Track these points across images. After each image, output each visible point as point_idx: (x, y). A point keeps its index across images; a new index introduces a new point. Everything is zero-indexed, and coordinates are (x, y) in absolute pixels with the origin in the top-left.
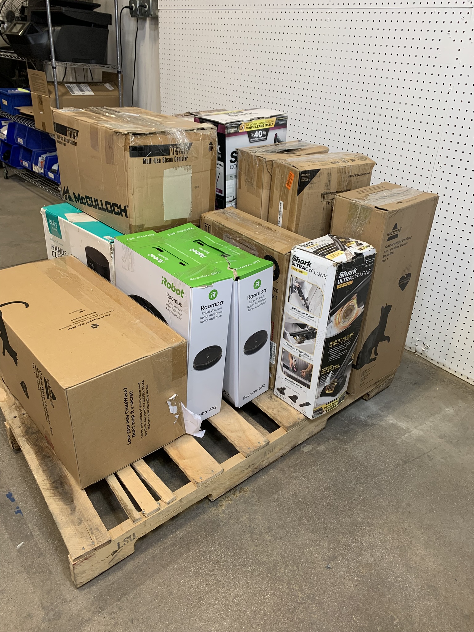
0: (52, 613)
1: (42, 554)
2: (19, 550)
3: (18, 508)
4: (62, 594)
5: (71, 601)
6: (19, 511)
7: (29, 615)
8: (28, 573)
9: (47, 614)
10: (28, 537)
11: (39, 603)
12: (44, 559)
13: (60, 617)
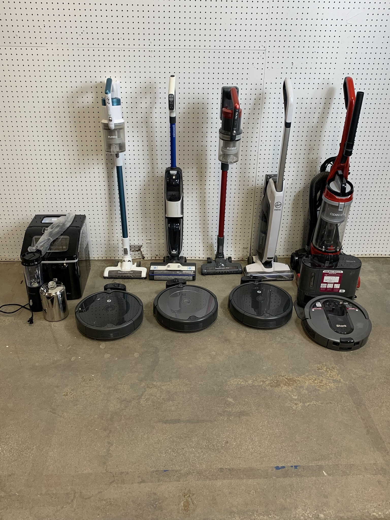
0: (380, 472)
1: (337, 465)
2: (329, 475)
3: (292, 466)
4: (370, 464)
5: (376, 461)
6: (296, 467)
7: (379, 482)
8: (348, 475)
9: (381, 474)
10: (321, 468)
11: (372, 475)
12: (341, 465)
13: (385, 469)
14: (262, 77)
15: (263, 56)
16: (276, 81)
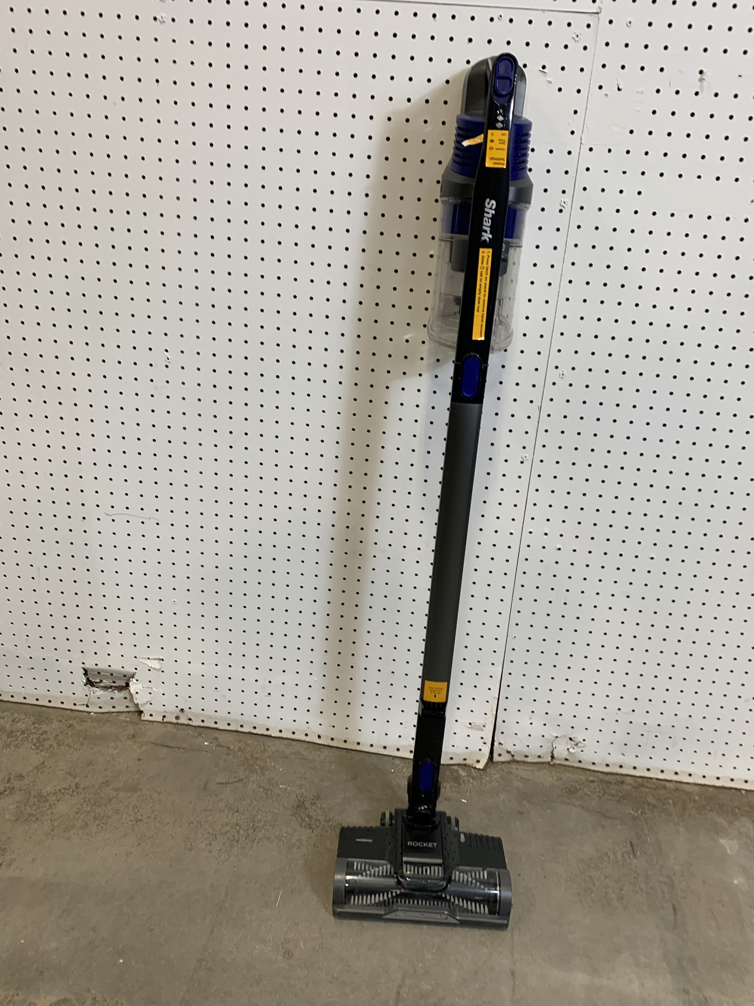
14: (576, 123)
15: (587, 36)
16: (629, 142)
